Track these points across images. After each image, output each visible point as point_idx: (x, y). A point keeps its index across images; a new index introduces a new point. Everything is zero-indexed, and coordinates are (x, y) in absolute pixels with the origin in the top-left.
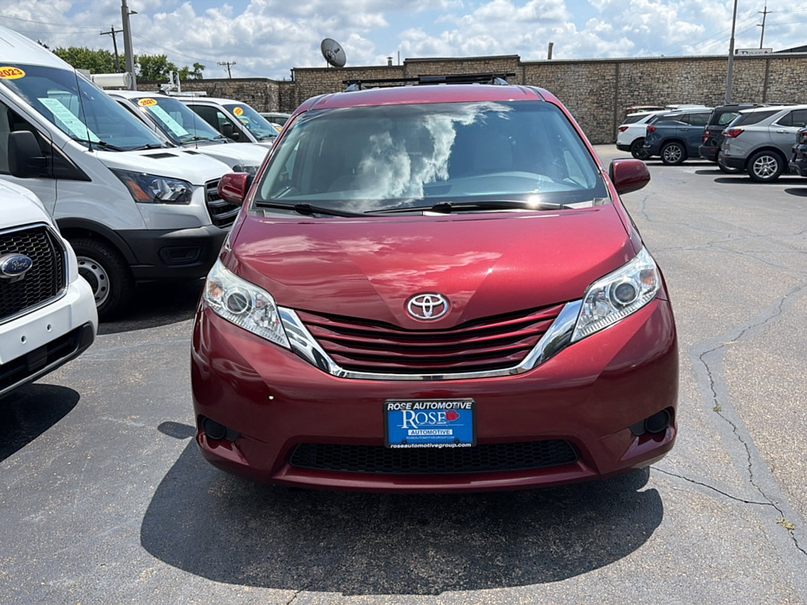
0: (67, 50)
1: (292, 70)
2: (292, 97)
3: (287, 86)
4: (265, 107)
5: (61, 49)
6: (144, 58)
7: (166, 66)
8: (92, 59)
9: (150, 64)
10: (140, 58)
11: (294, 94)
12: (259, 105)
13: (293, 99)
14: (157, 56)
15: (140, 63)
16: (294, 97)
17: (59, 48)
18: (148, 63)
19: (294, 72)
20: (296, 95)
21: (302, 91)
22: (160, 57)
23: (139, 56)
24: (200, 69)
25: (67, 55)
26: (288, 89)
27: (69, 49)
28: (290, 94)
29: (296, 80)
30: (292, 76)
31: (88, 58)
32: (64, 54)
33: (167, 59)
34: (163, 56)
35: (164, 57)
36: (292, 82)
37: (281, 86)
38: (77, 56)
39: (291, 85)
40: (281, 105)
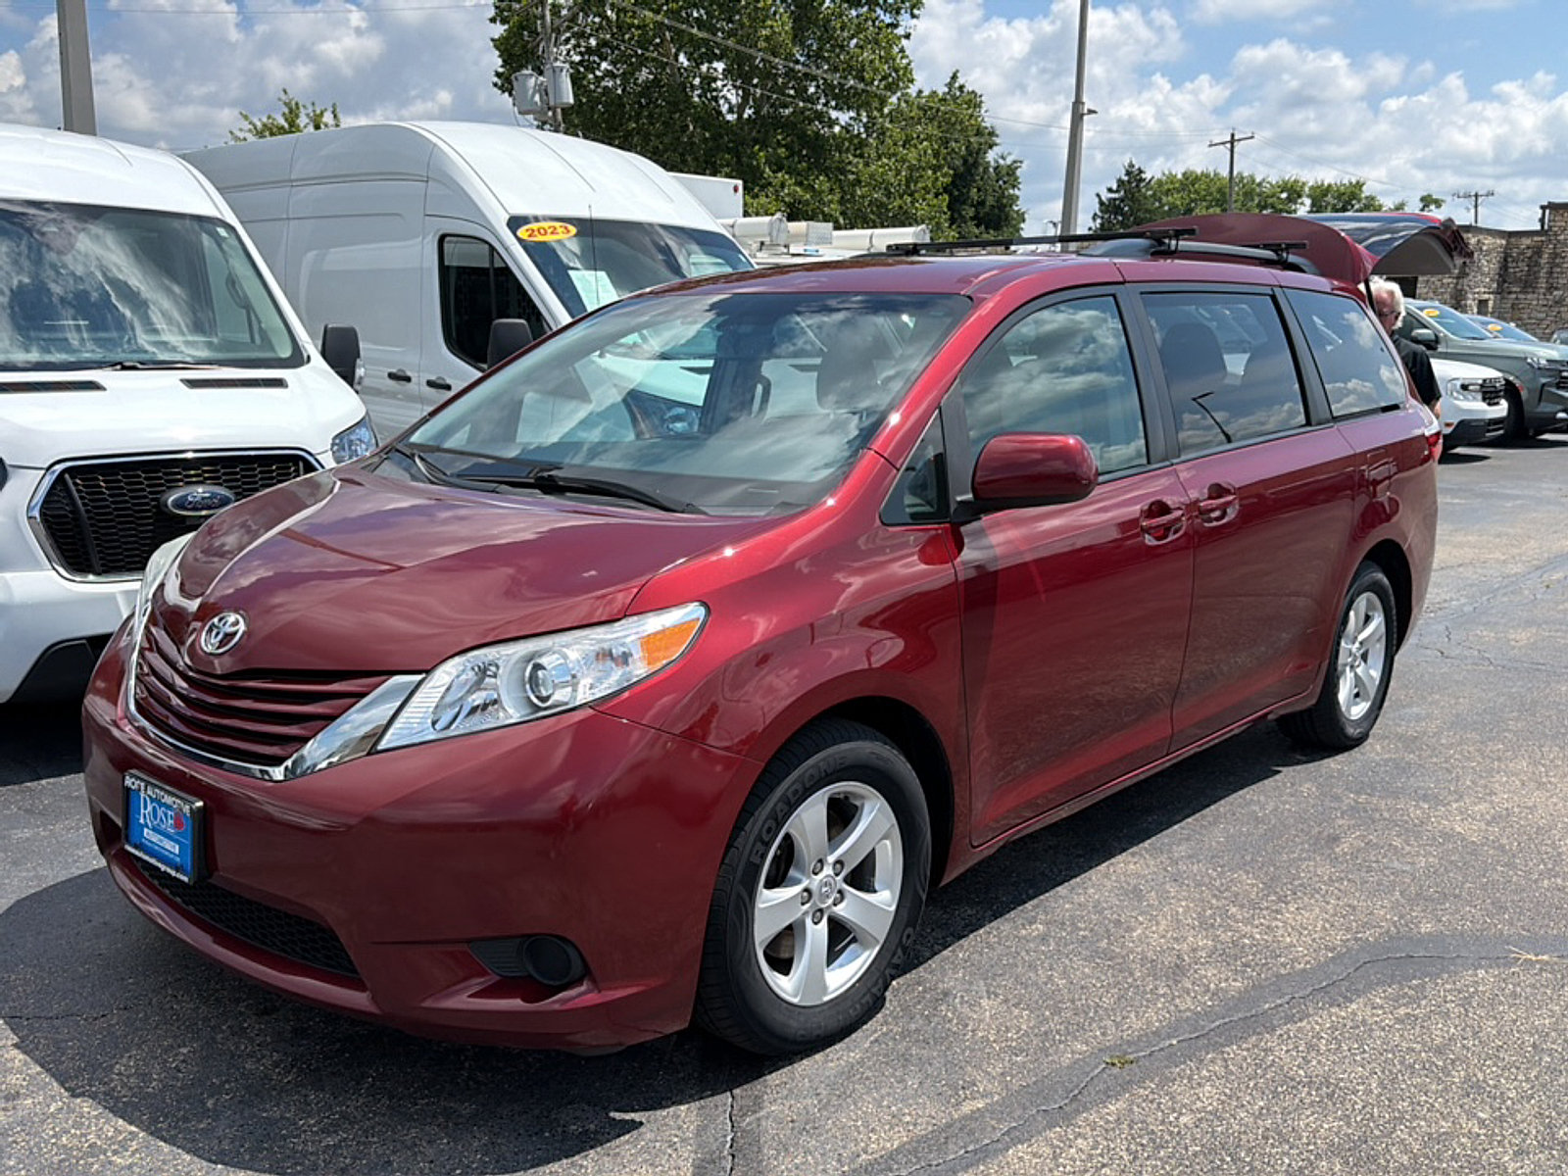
0: (1180, 176)
1: (1543, 208)
2: (1533, 263)
3: (1526, 241)
4: (1457, 284)
5: (1171, 173)
6: (1318, 187)
7: (1359, 201)
8: (1220, 190)
9: (1329, 198)
10: (1312, 188)
11: (1540, 257)
12: (1445, 281)
13: (1536, 269)
14: (1346, 181)
15: (1309, 196)
16: (1537, 264)
17: (1167, 172)
18: (1326, 195)
19: (1547, 212)
20: (1545, 259)
21: (1558, 251)
22: (1351, 183)
23: (1310, 184)
24: (1432, 207)
25: (1177, 185)
26: (1528, 248)
27: (1184, 174)
28: (1529, 258)
29: (1550, 227)
30: (1542, 220)
31: (1213, 189)
32: (1172, 183)
33: (1364, 188)
34: (1358, 182)
35: (1359, 185)
36: (1542, 232)
37: (1513, 240)
38: (1193, 185)
39: (1536, 239)
40: (1505, 281)
